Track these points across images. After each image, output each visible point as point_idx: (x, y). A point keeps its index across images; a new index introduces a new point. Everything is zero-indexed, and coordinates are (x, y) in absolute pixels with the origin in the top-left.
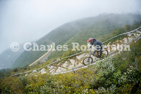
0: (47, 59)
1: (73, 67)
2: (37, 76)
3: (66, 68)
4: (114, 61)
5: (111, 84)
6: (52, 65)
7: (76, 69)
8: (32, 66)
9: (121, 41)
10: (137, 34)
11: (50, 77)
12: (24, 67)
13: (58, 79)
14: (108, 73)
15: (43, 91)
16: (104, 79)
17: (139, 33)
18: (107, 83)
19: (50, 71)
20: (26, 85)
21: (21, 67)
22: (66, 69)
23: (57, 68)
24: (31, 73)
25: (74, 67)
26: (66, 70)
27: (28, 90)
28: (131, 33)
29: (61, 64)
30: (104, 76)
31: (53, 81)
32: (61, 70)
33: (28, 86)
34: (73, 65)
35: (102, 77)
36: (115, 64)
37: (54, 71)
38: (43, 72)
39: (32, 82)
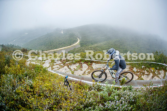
3: (73, 71)
6: (60, 60)
23: (63, 67)
25: (82, 75)
29: (70, 64)
37: (58, 67)
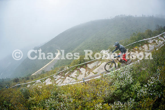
0: (53, 67)
2: (41, 87)
3: (75, 78)
4: (132, 72)
5: (128, 98)
7: (88, 80)
8: (35, 76)
9: (140, 48)
10: (160, 41)
11: (57, 89)
12: (26, 76)
13: (65, 91)
14: (125, 85)
15: (49, 105)
16: (121, 91)
17: (162, 40)
18: (123, 97)
20: (28, 98)
21: (22, 77)
23: (65, 78)
24: (34, 84)
26: (75, 80)
27: (30, 104)
28: (153, 39)
29: (69, 74)
30: (121, 89)
31: (60, 93)
33: (31, 99)
35: (118, 89)
36: (133, 75)
37: (61, 81)
38: (48, 82)
39: (35, 94)
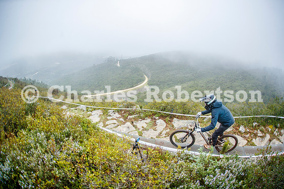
1: (154, 137)
3: (140, 130)
6: (119, 111)
19: (108, 120)
22: (139, 133)
23: (124, 123)
25: (157, 137)
29: (136, 119)
32: (128, 129)
34: (157, 133)
37: (115, 124)
38: (96, 116)
